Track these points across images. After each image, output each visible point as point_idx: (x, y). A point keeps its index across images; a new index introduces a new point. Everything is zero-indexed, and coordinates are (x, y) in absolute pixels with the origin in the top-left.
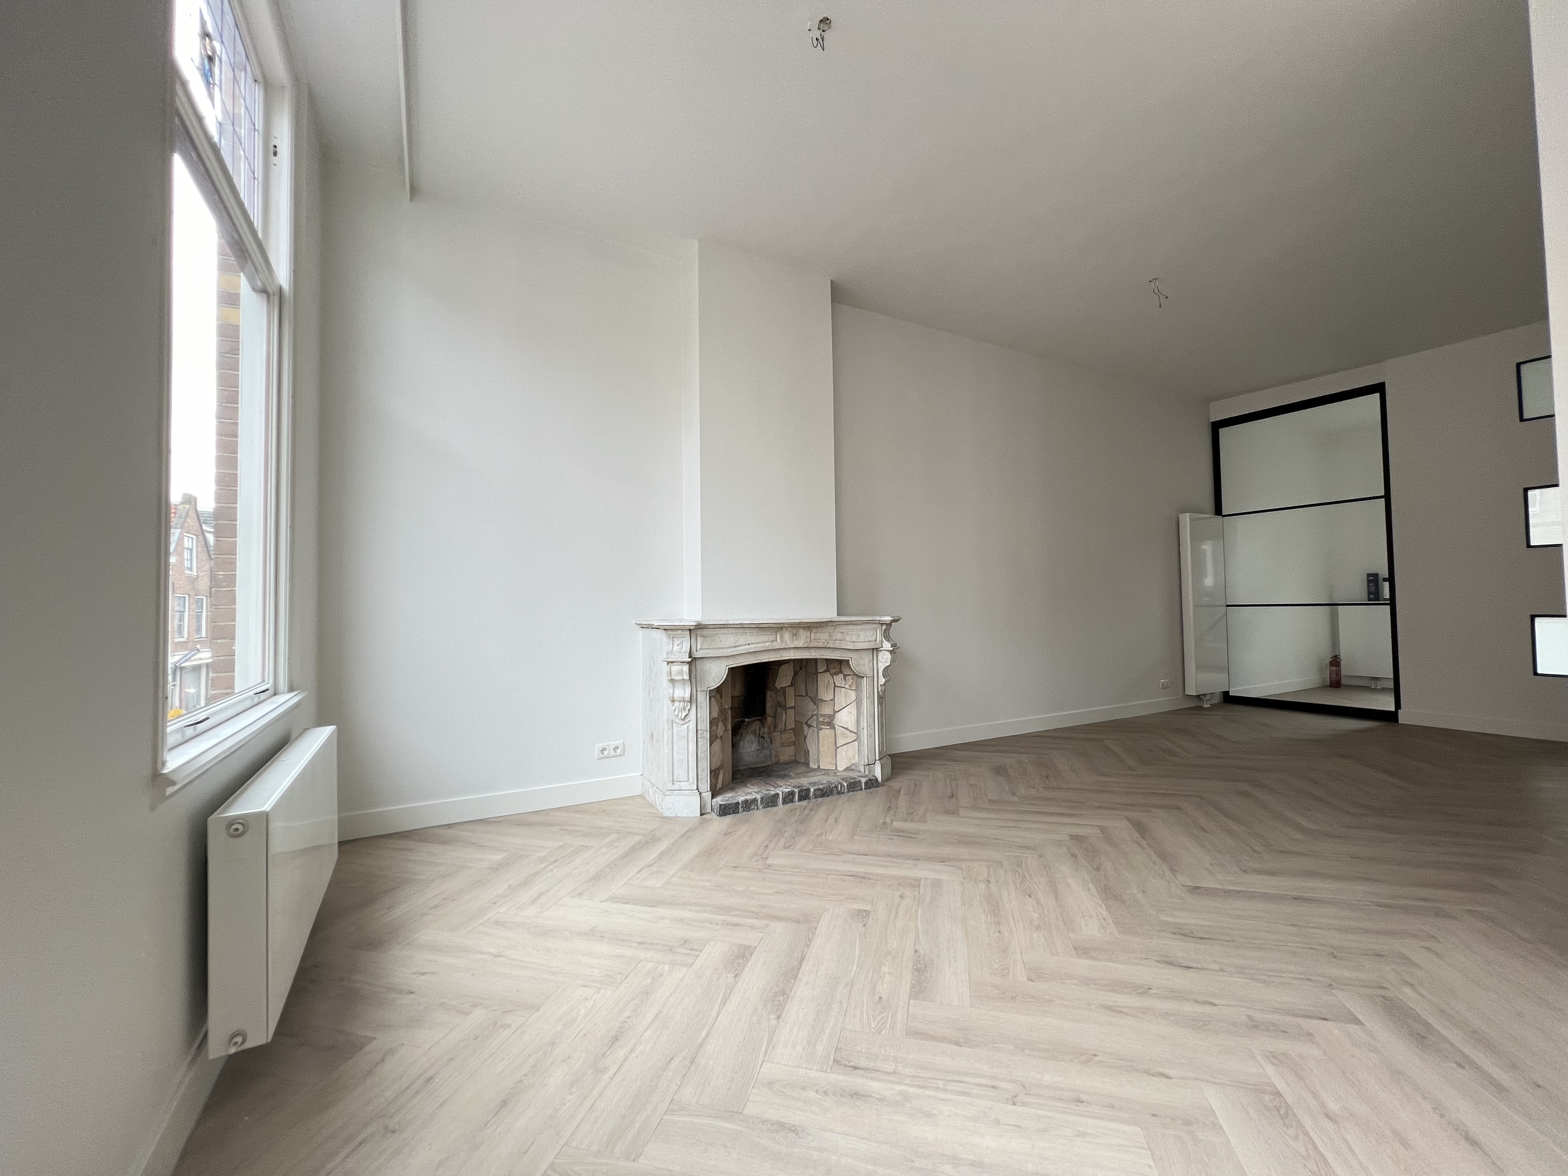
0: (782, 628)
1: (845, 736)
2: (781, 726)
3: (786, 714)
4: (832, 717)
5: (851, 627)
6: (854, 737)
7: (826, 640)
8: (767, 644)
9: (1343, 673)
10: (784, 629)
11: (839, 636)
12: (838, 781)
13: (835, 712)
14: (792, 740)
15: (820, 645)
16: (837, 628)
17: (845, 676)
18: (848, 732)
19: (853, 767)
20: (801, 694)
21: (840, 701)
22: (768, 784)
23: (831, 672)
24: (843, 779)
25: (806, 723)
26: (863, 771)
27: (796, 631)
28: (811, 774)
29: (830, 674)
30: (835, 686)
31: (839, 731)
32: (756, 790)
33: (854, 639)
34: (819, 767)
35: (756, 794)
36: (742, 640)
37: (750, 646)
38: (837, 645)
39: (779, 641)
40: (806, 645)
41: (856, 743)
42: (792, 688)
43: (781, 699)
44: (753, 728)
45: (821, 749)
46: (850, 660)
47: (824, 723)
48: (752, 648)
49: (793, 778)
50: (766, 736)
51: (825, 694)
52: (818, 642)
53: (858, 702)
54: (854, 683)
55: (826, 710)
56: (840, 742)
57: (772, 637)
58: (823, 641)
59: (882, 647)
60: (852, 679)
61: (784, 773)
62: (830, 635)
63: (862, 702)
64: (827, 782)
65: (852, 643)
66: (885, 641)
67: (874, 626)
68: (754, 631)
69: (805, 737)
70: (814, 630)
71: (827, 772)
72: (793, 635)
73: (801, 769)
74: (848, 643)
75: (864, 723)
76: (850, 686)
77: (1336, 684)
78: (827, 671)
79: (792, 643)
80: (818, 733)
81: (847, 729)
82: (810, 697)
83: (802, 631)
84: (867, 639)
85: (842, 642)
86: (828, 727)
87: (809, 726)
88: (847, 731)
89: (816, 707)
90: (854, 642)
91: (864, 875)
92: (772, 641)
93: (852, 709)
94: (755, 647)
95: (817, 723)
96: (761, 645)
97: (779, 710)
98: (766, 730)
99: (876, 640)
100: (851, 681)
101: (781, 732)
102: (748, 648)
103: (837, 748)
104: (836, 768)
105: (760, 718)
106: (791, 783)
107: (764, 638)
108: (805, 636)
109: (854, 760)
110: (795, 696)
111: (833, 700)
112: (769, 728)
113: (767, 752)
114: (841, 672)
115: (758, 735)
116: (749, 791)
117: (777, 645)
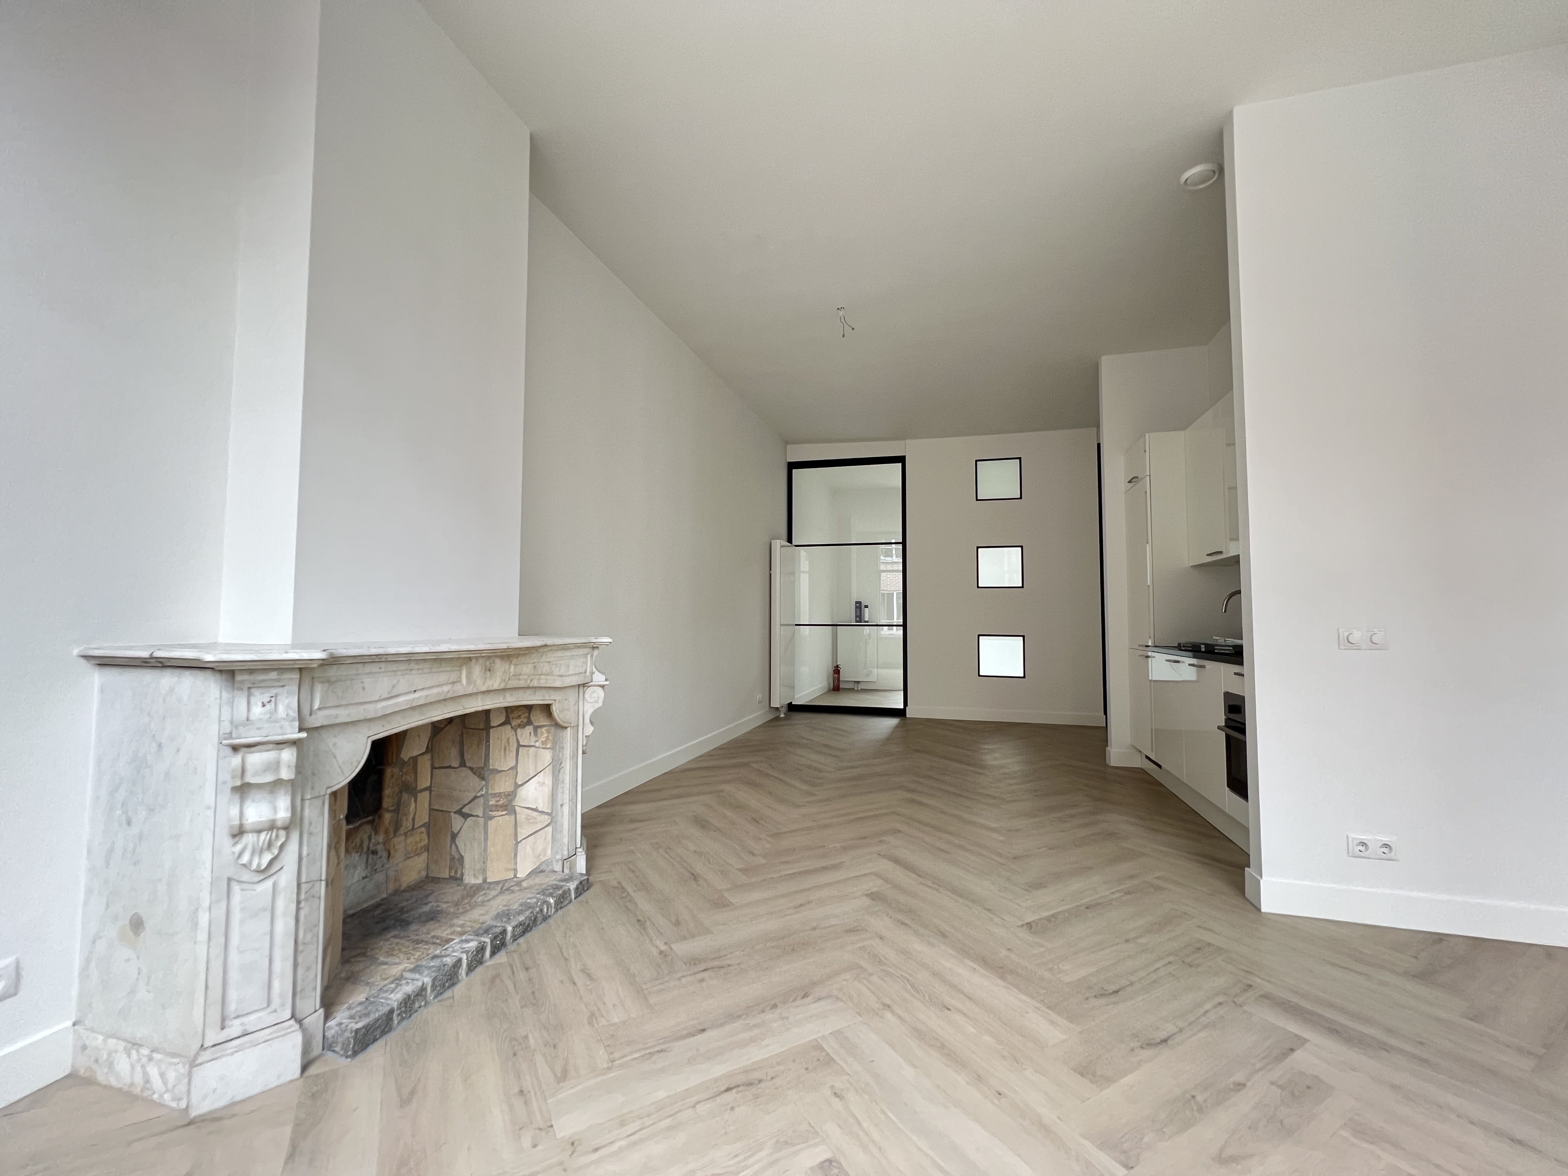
0: (470, 659)
1: (531, 821)
2: (407, 824)
3: (416, 801)
4: (511, 795)
5: (560, 654)
6: (546, 819)
7: (529, 676)
8: (446, 689)
9: (841, 679)
10: (474, 661)
11: (546, 668)
12: (538, 900)
13: (517, 786)
14: (423, 844)
15: (522, 684)
16: (544, 656)
17: (536, 728)
18: (537, 813)
19: (543, 867)
20: (448, 764)
21: (527, 765)
22: (418, 942)
23: (513, 724)
24: (543, 892)
25: (459, 812)
26: (561, 870)
27: (490, 663)
28: (479, 898)
29: (512, 727)
30: (519, 745)
31: (522, 814)
32: (406, 965)
33: (562, 672)
34: (485, 881)
35: (417, 976)
36: (403, 683)
37: (417, 695)
38: (543, 683)
39: (464, 681)
40: (502, 686)
41: (550, 829)
42: (428, 757)
43: (410, 778)
44: (358, 840)
45: (491, 849)
46: (554, 704)
47: (497, 807)
48: (420, 697)
49: (456, 915)
50: (380, 847)
51: (500, 760)
52: (519, 679)
53: (556, 767)
54: (550, 738)
55: (502, 785)
56: (523, 832)
57: (454, 676)
58: (525, 677)
59: (592, 681)
60: (548, 732)
61: (426, 908)
62: (535, 667)
63: (562, 765)
64: (521, 905)
65: (560, 678)
66: (597, 672)
67: (586, 650)
68: (427, 665)
69: (454, 836)
70: (514, 661)
71: (505, 887)
72: (486, 670)
73: (452, 893)
74: (556, 678)
75: (564, 796)
76: (543, 743)
77: (836, 688)
78: (507, 722)
79: (484, 683)
80: (486, 824)
81: (535, 810)
82: (471, 769)
83: (498, 662)
84: (577, 671)
85: (548, 677)
86: (504, 813)
87: (466, 816)
88: (535, 814)
89: (484, 783)
90: (562, 676)
91: (742, 1078)
92: (453, 683)
93: (546, 778)
94: (427, 696)
95: (484, 809)
96: (435, 691)
97: (405, 796)
98: (381, 838)
99: (585, 672)
100: (546, 735)
101: (405, 834)
102: (414, 699)
103: (517, 843)
104: (515, 876)
105: (370, 818)
106: (462, 926)
107: (442, 678)
108: (503, 669)
109: (545, 855)
110: (433, 768)
111: (515, 768)
112: (386, 832)
113: (380, 877)
114: (529, 723)
115: (365, 850)
116: (395, 971)
117: (460, 690)
